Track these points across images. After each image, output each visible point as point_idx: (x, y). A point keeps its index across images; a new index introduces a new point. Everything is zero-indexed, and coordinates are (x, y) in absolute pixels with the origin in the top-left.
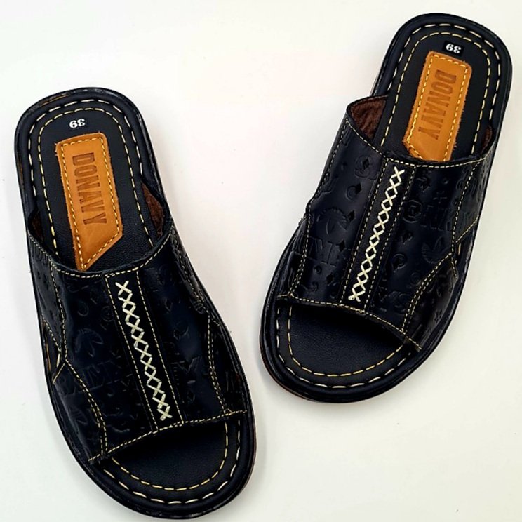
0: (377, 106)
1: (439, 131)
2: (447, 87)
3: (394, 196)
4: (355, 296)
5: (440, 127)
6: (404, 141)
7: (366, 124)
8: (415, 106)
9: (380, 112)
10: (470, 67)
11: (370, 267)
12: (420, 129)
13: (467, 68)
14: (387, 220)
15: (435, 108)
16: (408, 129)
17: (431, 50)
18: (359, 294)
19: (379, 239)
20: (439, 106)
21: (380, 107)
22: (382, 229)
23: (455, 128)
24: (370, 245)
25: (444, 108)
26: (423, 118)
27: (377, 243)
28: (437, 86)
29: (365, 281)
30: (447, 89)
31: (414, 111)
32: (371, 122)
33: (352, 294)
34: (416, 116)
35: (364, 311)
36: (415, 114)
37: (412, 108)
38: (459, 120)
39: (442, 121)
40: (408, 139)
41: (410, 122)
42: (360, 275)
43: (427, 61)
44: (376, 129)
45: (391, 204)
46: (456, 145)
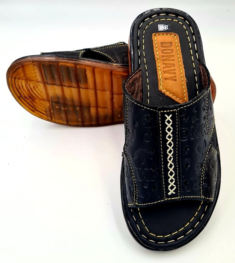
0: (138, 77)
1: (176, 76)
2: (169, 50)
3: (172, 131)
4: (171, 192)
5: (175, 74)
6: (160, 89)
7: (136, 89)
8: (157, 68)
9: (141, 79)
10: (177, 34)
11: (173, 173)
12: (165, 79)
13: (175, 36)
14: (173, 145)
15: (168, 64)
16: (159, 81)
17: (153, 33)
18: (174, 189)
19: (172, 157)
20: (169, 62)
21: (140, 76)
22: (172, 151)
23: (183, 71)
24: (169, 162)
25: (172, 62)
26: (165, 72)
27: (172, 159)
28: (164, 51)
29: (174, 182)
30: (170, 51)
31: (158, 71)
32: (139, 86)
33: (169, 191)
34: (160, 73)
35: (179, 197)
36: (159, 72)
37: (156, 69)
38: (183, 66)
39: (175, 70)
40: (161, 87)
41: (158, 77)
42: (169, 180)
43: (153, 40)
44: (142, 89)
45: (172, 136)
46: (187, 80)
